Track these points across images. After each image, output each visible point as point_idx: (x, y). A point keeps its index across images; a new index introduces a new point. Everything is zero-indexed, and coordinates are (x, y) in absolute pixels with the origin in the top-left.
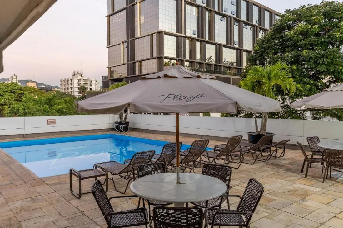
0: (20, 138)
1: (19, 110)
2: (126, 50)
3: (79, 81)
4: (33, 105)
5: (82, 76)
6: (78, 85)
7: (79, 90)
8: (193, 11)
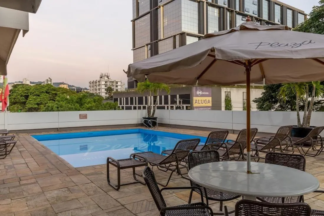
0: (54, 131)
1: (53, 109)
2: (149, 51)
3: (106, 83)
4: (66, 104)
5: (109, 78)
6: (105, 86)
7: (106, 91)
8: (214, 12)
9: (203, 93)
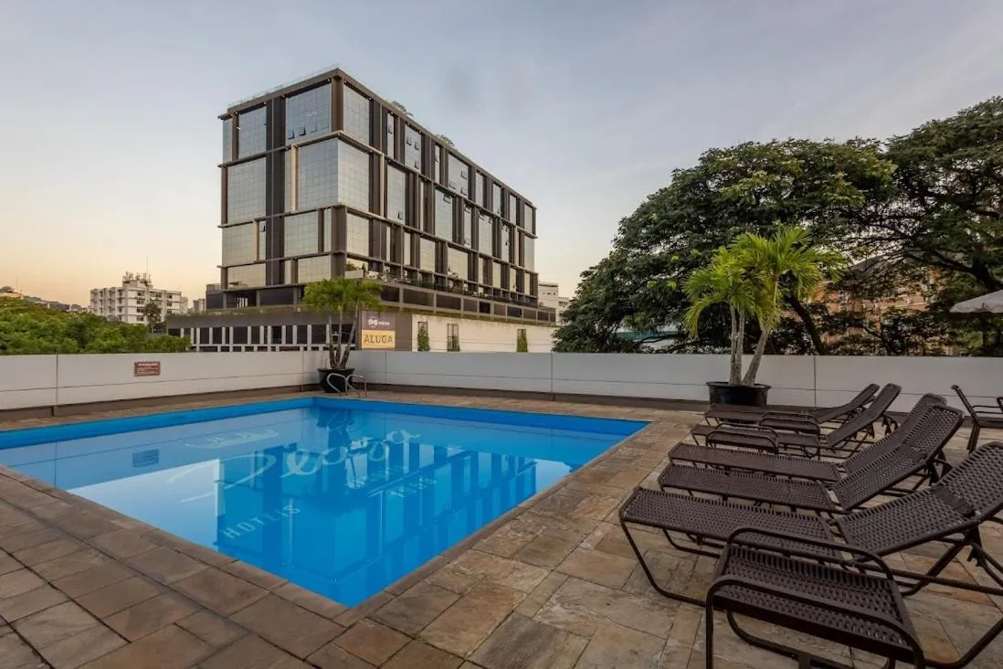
0: (39, 418)
2: (263, 234)
3: (139, 294)
5: (149, 284)
6: (138, 303)
7: (139, 314)
8: (399, 178)
9: (380, 323)
